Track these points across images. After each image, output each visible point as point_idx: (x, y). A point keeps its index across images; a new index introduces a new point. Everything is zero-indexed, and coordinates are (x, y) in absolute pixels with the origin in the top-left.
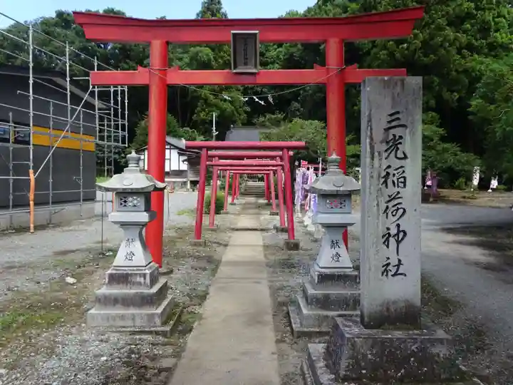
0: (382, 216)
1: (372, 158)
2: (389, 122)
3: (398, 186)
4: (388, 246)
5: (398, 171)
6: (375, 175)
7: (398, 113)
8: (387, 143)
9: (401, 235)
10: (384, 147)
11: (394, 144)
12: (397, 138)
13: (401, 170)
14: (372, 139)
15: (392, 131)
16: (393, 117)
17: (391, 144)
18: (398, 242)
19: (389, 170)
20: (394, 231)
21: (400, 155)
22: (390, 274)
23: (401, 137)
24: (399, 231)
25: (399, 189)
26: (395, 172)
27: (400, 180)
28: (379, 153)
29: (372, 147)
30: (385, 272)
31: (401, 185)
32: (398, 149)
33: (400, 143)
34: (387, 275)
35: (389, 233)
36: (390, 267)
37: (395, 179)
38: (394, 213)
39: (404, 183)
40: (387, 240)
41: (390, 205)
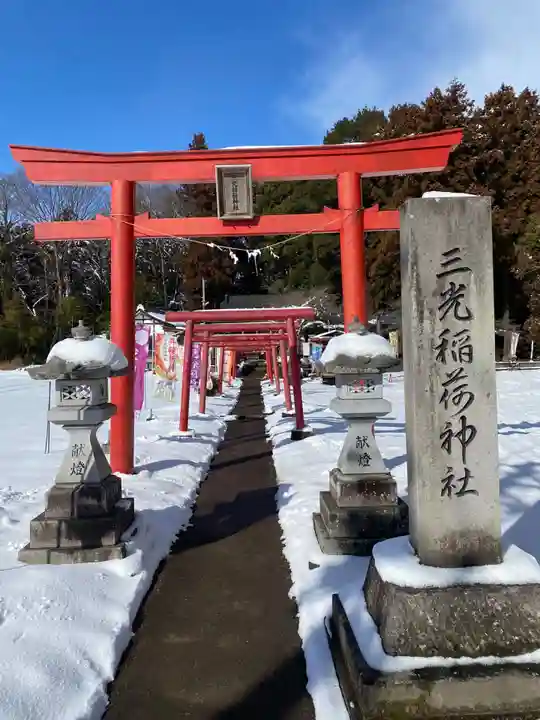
0: (439, 407)
1: (421, 320)
2: (444, 265)
3: (461, 360)
4: (449, 450)
5: (460, 337)
6: (426, 345)
7: (456, 250)
8: (443, 295)
9: (468, 433)
10: (439, 302)
11: (453, 297)
12: (457, 287)
13: (464, 336)
14: (419, 290)
15: (450, 278)
16: (451, 258)
17: (448, 297)
18: (465, 444)
19: (446, 337)
20: (456, 428)
21: (462, 313)
22: (454, 491)
23: (462, 287)
24: (465, 427)
25: (463, 365)
26: (456, 339)
27: (463, 351)
28: (431, 312)
29: (420, 304)
30: (447, 488)
31: (466, 358)
32: (458, 304)
33: (462, 295)
34: (449, 495)
35: (450, 431)
36: (453, 482)
37: (456, 350)
38: (457, 400)
39: (470, 355)
40: (448, 441)
41: (451, 387)
